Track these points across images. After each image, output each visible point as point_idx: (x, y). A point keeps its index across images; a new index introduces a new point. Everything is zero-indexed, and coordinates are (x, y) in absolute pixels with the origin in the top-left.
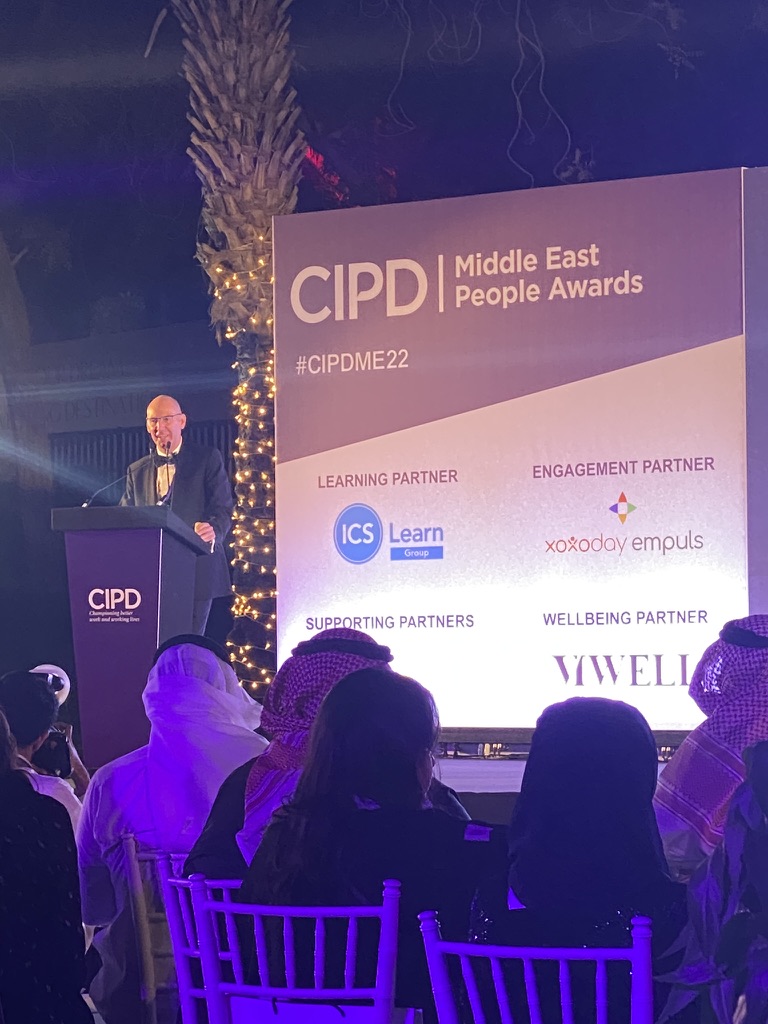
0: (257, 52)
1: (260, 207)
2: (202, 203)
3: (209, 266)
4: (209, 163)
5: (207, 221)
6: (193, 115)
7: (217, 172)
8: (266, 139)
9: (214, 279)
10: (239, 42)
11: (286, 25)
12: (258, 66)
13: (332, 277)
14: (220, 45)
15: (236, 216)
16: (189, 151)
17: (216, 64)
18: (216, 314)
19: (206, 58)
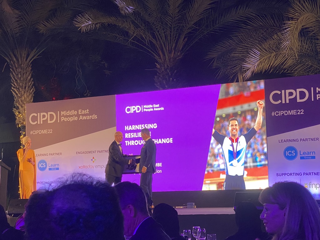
0: (25, 71)
1: (25, 101)
2: (14, 100)
3: (15, 113)
4: (15, 92)
5: (15, 104)
6: (12, 83)
7: (17, 94)
8: (27, 88)
9: (16, 115)
10: (21, 69)
11: (31, 66)
12: (25, 74)
13: (37, 115)
14: (17, 70)
15: (21, 103)
16: (11, 90)
17: (17, 74)
18: (17, 122)
19: (14, 72)
